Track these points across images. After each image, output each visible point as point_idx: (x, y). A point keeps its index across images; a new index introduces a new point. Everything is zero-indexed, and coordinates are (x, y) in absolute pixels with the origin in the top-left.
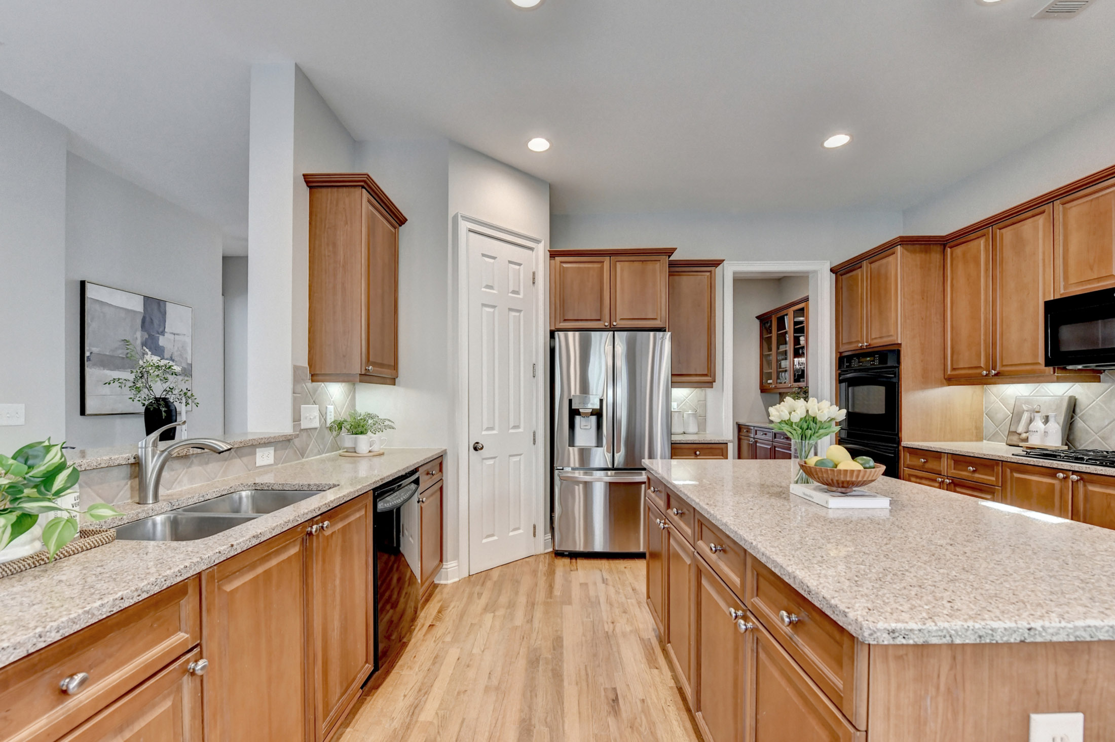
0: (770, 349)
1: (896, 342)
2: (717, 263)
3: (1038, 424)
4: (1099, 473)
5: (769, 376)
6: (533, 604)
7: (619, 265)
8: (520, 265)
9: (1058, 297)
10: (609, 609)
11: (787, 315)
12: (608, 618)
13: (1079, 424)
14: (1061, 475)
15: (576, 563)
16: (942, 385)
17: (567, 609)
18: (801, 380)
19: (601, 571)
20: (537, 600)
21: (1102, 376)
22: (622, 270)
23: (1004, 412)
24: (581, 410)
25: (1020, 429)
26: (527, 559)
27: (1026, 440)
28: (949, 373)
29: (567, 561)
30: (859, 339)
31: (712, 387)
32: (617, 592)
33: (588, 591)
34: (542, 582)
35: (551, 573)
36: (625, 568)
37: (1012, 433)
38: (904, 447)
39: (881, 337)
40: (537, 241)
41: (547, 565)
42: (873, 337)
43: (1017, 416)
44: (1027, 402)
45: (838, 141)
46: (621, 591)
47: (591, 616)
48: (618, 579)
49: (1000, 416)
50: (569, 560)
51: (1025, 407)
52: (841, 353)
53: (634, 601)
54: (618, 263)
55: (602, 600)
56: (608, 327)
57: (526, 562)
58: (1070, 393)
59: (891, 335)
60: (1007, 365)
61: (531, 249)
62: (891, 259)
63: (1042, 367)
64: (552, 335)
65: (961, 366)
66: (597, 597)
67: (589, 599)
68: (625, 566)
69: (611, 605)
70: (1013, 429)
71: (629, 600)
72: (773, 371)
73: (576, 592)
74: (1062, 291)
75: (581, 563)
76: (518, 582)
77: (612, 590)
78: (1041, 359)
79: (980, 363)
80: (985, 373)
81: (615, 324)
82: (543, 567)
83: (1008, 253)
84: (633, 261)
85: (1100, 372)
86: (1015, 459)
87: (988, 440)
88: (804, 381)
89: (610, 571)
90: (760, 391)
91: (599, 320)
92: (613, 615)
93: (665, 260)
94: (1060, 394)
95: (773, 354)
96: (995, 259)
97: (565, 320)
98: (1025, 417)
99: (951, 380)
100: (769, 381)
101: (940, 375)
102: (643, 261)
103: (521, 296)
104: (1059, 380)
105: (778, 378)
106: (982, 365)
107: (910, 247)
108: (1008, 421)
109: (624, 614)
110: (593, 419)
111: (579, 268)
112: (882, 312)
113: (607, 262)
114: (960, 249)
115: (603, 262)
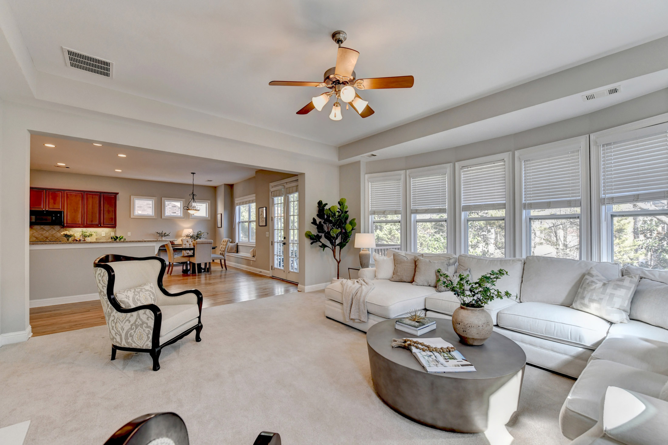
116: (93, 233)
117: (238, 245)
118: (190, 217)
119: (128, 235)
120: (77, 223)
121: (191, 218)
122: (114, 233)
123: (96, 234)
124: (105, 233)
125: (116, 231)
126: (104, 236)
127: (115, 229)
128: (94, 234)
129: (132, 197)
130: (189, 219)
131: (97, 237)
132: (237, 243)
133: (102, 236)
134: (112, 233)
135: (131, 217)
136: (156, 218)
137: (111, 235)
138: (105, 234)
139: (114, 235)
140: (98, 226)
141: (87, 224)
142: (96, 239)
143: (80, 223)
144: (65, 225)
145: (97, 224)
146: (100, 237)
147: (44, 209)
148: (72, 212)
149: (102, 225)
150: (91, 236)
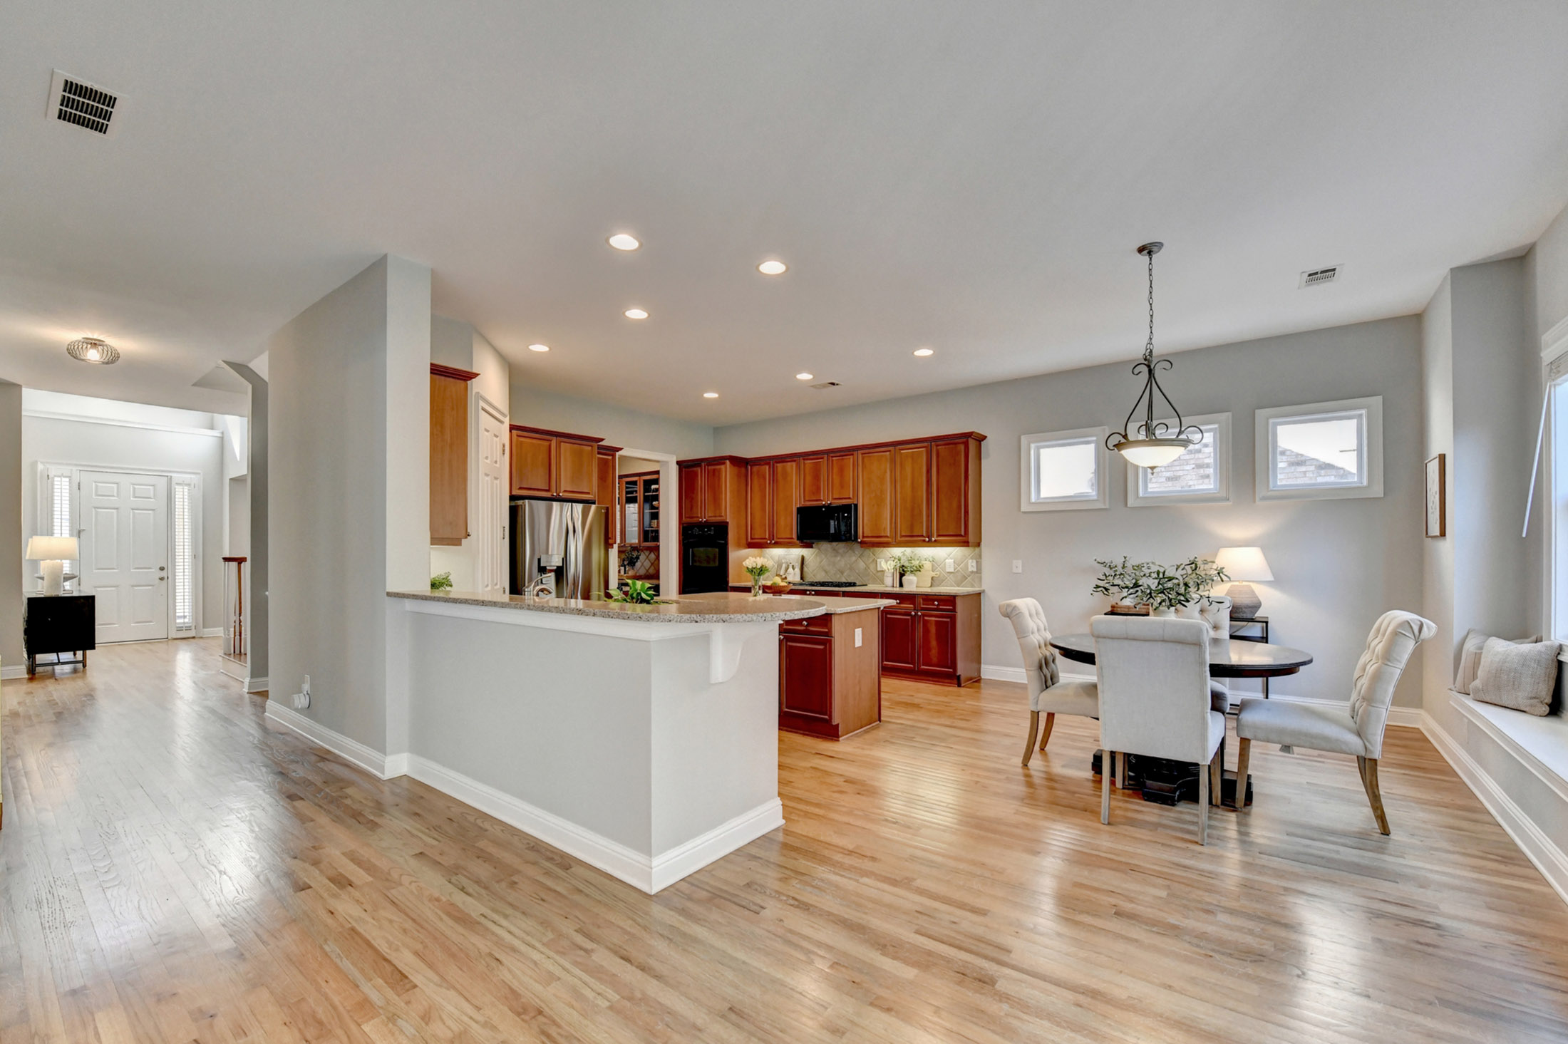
1: (725, 521)
2: (617, 450)
3: (790, 570)
4: (822, 589)
7: (563, 446)
8: (497, 437)
9: (801, 506)
13: (805, 569)
14: (808, 593)
16: (746, 548)
21: (814, 546)
22: (565, 450)
23: (772, 563)
24: (548, 567)
25: (782, 573)
27: (786, 578)
28: (749, 540)
30: (699, 516)
38: (730, 587)
39: (715, 516)
40: (503, 414)
42: (710, 515)
43: (780, 566)
44: (784, 558)
51: (783, 561)
52: (683, 524)
54: (562, 444)
56: (556, 497)
58: (801, 554)
59: (722, 516)
60: (779, 538)
61: (502, 422)
62: (723, 467)
63: (795, 540)
65: (756, 537)
74: (803, 503)
78: (794, 536)
79: (765, 537)
80: (768, 542)
81: (561, 494)
83: (780, 477)
84: (573, 444)
85: (813, 544)
91: (549, 489)
93: (595, 445)
94: (797, 554)
96: (774, 479)
97: (520, 488)
98: (784, 566)
99: (750, 546)
101: (744, 542)
102: (580, 445)
103: (498, 465)
104: (801, 547)
106: (767, 537)
107: (731, 462)
108: (777, 569)
112: (716, 500)
113: (554, 441)
114: (755, 469)
115: (551, 441)
116: (923, 562)
117: (1561, 658)
118: (1260, 492)
119: (1015, 570)
120: (883, 534)
121: (1264, 498)
122: (975, 561)
123: (933, 566)
124: (954, 562)
125: (980, 556)
126: (952, 570)
127: (977, 549)
128: (927, 565)
129: (1024, 439)
130: (1254, 502)
131: (933, 574)
132: (1560, 649)
133: (948, 570)
134: (970, 561)
135: (1022, 511)
136: (1107, 507)
137: (967, 568)
138: (952, 566)
139: (975, 570)
140: (924, 541)
141: (902, 536)
142: (932, 578)
143: (889, 535)
144: (859, 540)
145: (922, 536)
146: (941, 573)
147: (824, 503)
148: (873, 505)
149: (933, 539)
150: (920, 571)
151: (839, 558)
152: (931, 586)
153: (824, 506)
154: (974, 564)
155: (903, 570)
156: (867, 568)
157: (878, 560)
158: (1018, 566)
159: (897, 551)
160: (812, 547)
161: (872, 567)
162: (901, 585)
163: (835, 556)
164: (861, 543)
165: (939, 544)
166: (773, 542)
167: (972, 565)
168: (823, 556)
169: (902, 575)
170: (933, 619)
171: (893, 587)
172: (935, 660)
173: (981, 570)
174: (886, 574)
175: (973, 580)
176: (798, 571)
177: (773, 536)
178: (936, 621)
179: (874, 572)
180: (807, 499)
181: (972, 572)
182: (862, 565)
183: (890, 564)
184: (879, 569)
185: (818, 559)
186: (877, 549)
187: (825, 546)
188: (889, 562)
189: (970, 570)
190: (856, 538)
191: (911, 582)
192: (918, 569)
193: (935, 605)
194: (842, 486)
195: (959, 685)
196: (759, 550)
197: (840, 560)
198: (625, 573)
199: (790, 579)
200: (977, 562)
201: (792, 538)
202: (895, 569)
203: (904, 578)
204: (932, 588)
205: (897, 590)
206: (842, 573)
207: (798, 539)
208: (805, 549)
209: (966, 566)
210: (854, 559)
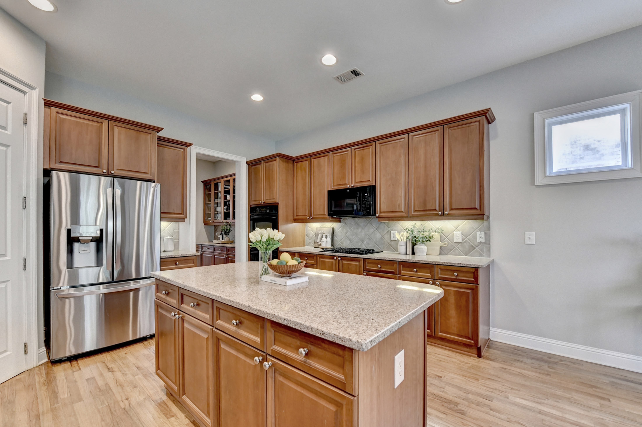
0: (210, 201)
1: (277, 202)
2: (188, 145)
3: (324, 239)
4: (346, 256)
5: (209, 215)
6: (38, 417)
7: (116, 129)
8: (9, 103)
9: (331, 189)
10: (120, 390)
11: (220, 182)
12: (121, 397)
13: (335, 238)
14: (334, 258)
15: (78, 364)
16: (293, 223)
17: (78, 406)
18: (228, 218)
19: (104, 363)
20: (41, 411)
21: (341, 220)
22: (119, 133)
23: (312, 234)
24: (80, 238)
25: (318, 241)
26: (17, 377)
27: (320, 245)
28: (295, 217)
29: (67, 365)
30: (260, 199)
31: (185, 221)
32: (124, 375)
33: (97, 383)
34: (43, 393)
35: (50, 381)
36: (126, 354)
37: (315, 242)
38: (280, 251)
39: (270, 199)
40: (32, 88)
41: (44, 375)
42: (266, 199)
43: (317, 235)
44: (320, 230)
45: (257, 97)
46: (127, 372)
47: (106, 402)
48: (121, 364)
49: (311, 236)
50: (69, 364)
51: (319, 232)
52: (251, 205)
53: (141, 376)
54: (116, 127)
55: (112, 385)
56: (107, 173)
57: (17, 380)
58: (332, 226)
59: (274, 199)
60: (315, 215)
61: (24, 92)
62: (274, 163)
63: (327, 216)
64: (47, 173)
65: (299, 214)
66: (107, 384)
67: (100, 389)
68: (125, 352)
69: (122, 386)
70: (316, 241)
71: (135, 377)
72: (212, 212)
73: (84, 388)
74: (332, 188)
75: (81, 362)
76: (12, 403)
77: (119, 375)
78: (326, 213)
79: (306, 214)
80: (308, 218)
81: (112, 172)
82: (39, 379)
83: (316, 169)
84: (129, 129)
85: (341, 219)
86: (321, 253)
87: (307, 246)
88: (229, 219)
89: (114, 361)
90: (203, 224)
91: (98, 167)
92: (126, 393)
93: (155, 134)
94: (329, 226)
95: (212, 204)
96: (311, 171)
97: (61, 162)
98: (320, 235)
99: (296, 220)
100: (209, 219)
101: (291, 218)
102: (137, 131)
104: (331, 221)
105: (215, 217)
106: (307, 214)
107: (282, 158)
108: (314, 238)
109: (135, 389)
110: (93, 245)
111: (77, 121)
112: (271, 187)
113: (105, 123)
114: (299, 164)
115: (102, 123)
116: (433, 234)
119: (528, 242)
120: (397, 210)
122: (483, 233)
123: (441, 237)
124: (462, 234)
125: (489, 228)
126: (460, 241)
127: (485, 223)
128: (436, 236)
131: (442, 244)
133: (456, 240)
134: (478, 233)
135: (536, 184)
137: (476, 239)
138: (460, 237)
139: (483, 240)
140: (438, 214)
141: (415, 211)
142: (441, 248)
143: (403, 210)
144: (377, 215)
145: (435, 210)
146: (448, 242)
147: (348, 186)
148: (390, 185)
149: (447, 213)
150: (430, 241)
151: (360, 230)
152: (440, 254)
153: (349, 189)
154: (483, 235)
155: (415, 240)
156: (383, 238)
157: (392, 232)
158: (531, 237)
159: (408, 224)
160: (340, 222)
161: (386, 237)
162: (413, 253)
163: (357, 229)
164: (378, 217)
165: (451, 218)
166: (311, 217)
167: (480, 237)
168: (348, 229)
169: (414, 245)
170: (453, 289)
171: (406, 254)
172: (455, 330)
173: (489, 241)
174: (399, 244)
175: (482, 250)
176: (329, 239)
177: (311, 213)
178: (454, 290)
179: (389, 242)
180: (335, 184)
181: (481, 242)
182: (378, 235)
183: (403, 236)
184: (392, 239)
185: (345, 231)
186: (391, 223)
187: (350, 221)
188: (402, 234)
189: (478, 240)
190: (375, 213)
191: (422, 251)
192: (427, 240)
193: (454, 275)
194: (363, 172)
195: (479, 356)
196: (303, 224)
197: (361, 232)
198: (222, 239)
199: (323, 245)
200: (485, 233)
201: (325, 215)
202: (408, 239)
203: (415, 247)
204: (442, 256)
205: (409, 258)
206: (363, 241)
207: (328, 215)
208: (334, 223)
209: (475, 237)
210: (372, 230)
